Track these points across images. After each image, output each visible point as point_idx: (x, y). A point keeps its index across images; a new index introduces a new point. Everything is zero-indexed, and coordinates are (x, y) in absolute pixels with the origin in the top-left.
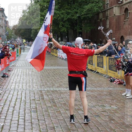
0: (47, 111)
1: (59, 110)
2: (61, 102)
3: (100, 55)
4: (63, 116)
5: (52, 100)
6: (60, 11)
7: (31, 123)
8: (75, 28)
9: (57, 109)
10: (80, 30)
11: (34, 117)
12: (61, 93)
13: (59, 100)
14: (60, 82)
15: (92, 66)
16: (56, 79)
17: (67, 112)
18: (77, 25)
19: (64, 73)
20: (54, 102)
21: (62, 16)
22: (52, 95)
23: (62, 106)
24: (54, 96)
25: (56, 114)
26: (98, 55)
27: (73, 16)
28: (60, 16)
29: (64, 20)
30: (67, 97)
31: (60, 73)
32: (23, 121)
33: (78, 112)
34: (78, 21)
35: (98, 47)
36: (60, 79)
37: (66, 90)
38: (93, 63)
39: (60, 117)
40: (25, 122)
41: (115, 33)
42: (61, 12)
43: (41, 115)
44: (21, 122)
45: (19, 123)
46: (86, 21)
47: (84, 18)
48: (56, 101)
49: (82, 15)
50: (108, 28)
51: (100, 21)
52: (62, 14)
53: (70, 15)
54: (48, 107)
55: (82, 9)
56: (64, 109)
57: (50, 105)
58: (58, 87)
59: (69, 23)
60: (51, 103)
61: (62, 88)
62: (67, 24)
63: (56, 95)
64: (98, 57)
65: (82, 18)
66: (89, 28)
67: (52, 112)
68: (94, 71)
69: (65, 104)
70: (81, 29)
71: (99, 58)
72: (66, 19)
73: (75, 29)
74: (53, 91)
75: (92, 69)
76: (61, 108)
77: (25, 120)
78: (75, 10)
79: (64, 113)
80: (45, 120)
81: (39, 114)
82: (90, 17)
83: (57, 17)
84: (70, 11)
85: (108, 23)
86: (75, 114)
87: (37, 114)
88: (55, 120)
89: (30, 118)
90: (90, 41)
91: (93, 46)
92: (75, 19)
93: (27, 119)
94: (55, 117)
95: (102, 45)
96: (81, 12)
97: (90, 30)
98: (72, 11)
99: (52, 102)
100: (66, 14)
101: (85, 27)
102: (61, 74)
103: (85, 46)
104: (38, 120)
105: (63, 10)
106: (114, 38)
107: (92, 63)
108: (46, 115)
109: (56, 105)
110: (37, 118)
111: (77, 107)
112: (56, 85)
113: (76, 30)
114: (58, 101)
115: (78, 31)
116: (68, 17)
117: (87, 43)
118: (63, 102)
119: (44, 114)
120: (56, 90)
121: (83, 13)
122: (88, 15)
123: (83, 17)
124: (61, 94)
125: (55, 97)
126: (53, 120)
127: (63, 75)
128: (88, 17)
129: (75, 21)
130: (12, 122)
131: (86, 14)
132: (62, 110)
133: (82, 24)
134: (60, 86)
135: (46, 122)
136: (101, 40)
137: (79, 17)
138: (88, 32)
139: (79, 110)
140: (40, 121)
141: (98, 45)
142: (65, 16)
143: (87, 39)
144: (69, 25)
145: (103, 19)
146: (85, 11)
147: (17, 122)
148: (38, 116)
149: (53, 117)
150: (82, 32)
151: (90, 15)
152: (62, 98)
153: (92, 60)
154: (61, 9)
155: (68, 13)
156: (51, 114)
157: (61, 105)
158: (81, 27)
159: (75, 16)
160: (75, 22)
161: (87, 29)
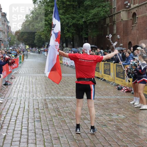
0: (51, 120)
1: (64, 120)
2: (66, 111)
3: (107, 62)
4: (68, 126)
5: (57, 109)
6: (65, 15)
7: (35, 133)
8: (81, 33)
9: (62, 119)
10: (85, 35)
11: (38, 127)
12: (67, 101)
13: (64, 108)
14: (66, 90)
15: (98, 73)
16: (61, 87)
17: (72, 122)
18: (83, 31)
19: (69, 81)
20: (58, 111)
21: (67, 21)
22: (56, 104)
23: (68, 115)
24: (59, 104)
25: (61, 124)
26: (105, 61)
27: (78, 21)
28: (65, 21)
29: (69, 25)
30: (73, 105)
31: (64, 81)
32: (26, 131)
33: (84, 122)
34: (84, 26)
35: (105, 53)
36: (65, 86)
37: (71, 99)
38: (100, 70)
39: (65, 126)
40: (28, 132)
41: (123, 39)
42: (66, 17)
43: (45, 124)
44: (24, 132)
45: (22, 133)
46: (92, 26)
47: (91, 23)
48: (60, 110)
49: (88, 20)
50: (116, 33)
51: (107, 26)
52: (67, 18)
53: (76, 20)
54: (53, 116)
55: (88, 14)
56: (69, 119)
57: (55, 114)
58: (63, 95)
59: (74, 29)
60: (55, 112)
61: (67, 96)
62: (72, 29)
63: (61, 104)
64: (104, 64)
65: (88, 23)
66: (95, 33)
67: (56, 121)
68: (100, 78)
69: (70, 113)
70: (87, 34)
71: (106, 65)
72: (71, 24)
73: (80, 35)
74: (57, 100)
75: (99, 77)
76: (66, 118)
77: (28, 130)
78: (81, 14)
79: (69, 122)
80: (50, 130)
81: (44, 123)
82: (97, 22)
83: (62, 22)
84: (75, 16)
85: (115, 28)
86: (80, 123)
87: (41, 124)
88: (59, 130)
89: (34, 128)
90: (96, 47)
91: (100, 52)
92: (81, 24)
93: (31, 129)
94: (60, 127)
95: (109, 51)
96: (87, 17)
97: (96, 35)
98: (77, 15)
99: (57, 111)
100: (72, 19)
101: (91, 32)
102: (66, 82)
103: (92, 52)
104: (42, 130)
105: (68, 15)
106: (122, 44)
107: (98, 70)
108: (50, 124)
109: (61, 114)
110: (41, 128)
111: (83, 116)
112: (61, 93)
113: (82, 35)
114: (63, 110)
115: (84, 36)
116: (73, 22)
117: (94, 49)
118: (69, 111)
119: (48, 123)
120: (61, 99)
121: (90, 17)
122: (94, 20)
123: (89, 21)
124: (66, 103)
125: (60, 106)
126: (58, 130)
127: (68, 83)
128: (95, 21)
129: (81, 25)
130: (15, 132)
131: (93, 19)
132: (67, 120)
133: (88, 29)
134: (65, 94)
135: (50, 132)
136: (108, 46)
137: (85, 22)
138: (95, 37)
139: (84, 119)
140: (44, 131)
141: (105, 52)
142: (70, 21)
143: (93, 45)
144: (74, 31)
145: (110, 24)
146: (91, 15)
147: (19, 132)
148: (42, 125)
149: (57, 126)
150: (88, 38)
151: (96, 20)
152: (67, 107)
153: (99, 67)
154: (66, 14)
155: (73, 18)
156: (56, 123)
157: (66, 115)
158: (87, 33)
159: (81, 21)
160: (81, 27)
161: (93, 34)
